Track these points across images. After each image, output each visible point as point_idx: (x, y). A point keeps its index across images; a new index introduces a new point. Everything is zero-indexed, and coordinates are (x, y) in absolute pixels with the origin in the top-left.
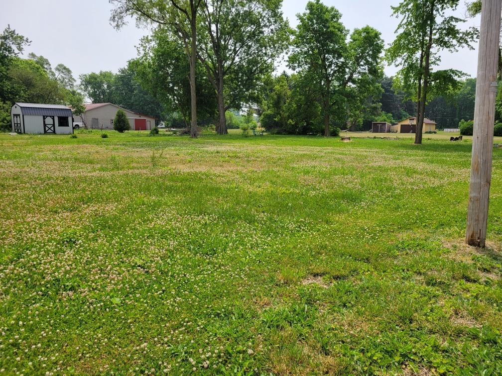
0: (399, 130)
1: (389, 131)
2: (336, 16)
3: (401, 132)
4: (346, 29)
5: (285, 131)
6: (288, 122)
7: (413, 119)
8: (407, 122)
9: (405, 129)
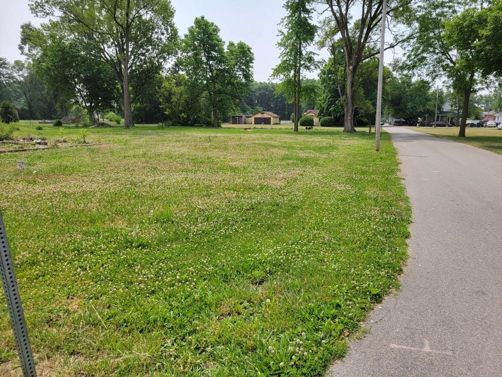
0: (253, 122)
1: (245, 123)
2: (216, 30)
3: (255, 124)
4: (223, 41)
5: (179, 123)
6: (181, 116)
7: (264, 113)
8: (259, 116)
9: (258, 121)
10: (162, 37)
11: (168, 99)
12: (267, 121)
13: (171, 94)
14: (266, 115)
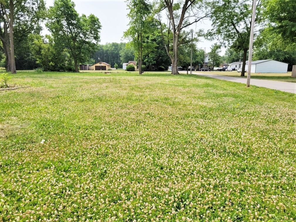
0: (94, 69)
1: (89, 69)
3: (96, 70)
5: (49, 69)
6: (50, 64)
7: (101, 63)
8: (98, 65)
9: (98, 68)
10: (34, 6)
11: (39, 52)
12: (104, 68)
13: (40, 48)
14: (103, 64)
